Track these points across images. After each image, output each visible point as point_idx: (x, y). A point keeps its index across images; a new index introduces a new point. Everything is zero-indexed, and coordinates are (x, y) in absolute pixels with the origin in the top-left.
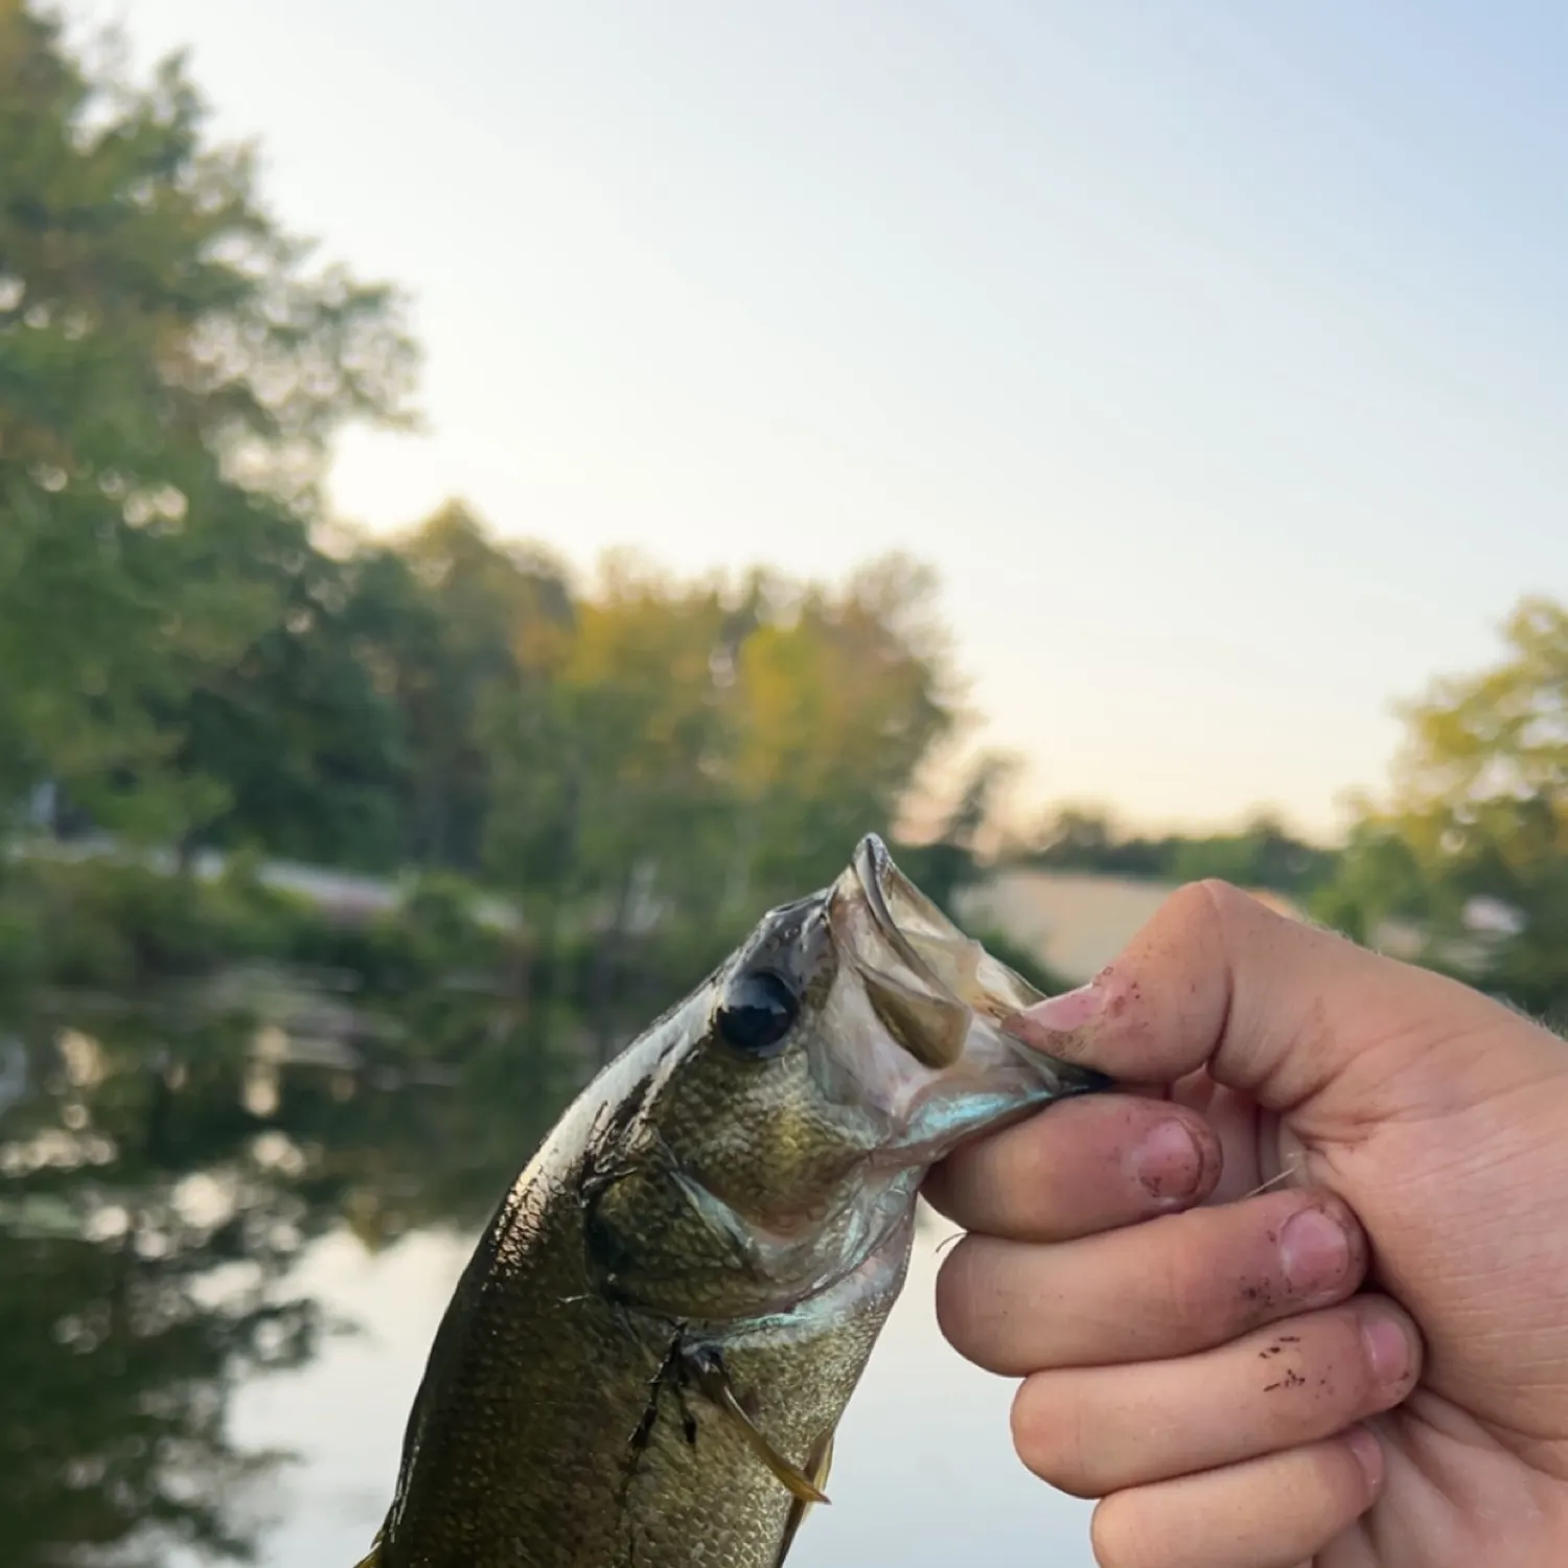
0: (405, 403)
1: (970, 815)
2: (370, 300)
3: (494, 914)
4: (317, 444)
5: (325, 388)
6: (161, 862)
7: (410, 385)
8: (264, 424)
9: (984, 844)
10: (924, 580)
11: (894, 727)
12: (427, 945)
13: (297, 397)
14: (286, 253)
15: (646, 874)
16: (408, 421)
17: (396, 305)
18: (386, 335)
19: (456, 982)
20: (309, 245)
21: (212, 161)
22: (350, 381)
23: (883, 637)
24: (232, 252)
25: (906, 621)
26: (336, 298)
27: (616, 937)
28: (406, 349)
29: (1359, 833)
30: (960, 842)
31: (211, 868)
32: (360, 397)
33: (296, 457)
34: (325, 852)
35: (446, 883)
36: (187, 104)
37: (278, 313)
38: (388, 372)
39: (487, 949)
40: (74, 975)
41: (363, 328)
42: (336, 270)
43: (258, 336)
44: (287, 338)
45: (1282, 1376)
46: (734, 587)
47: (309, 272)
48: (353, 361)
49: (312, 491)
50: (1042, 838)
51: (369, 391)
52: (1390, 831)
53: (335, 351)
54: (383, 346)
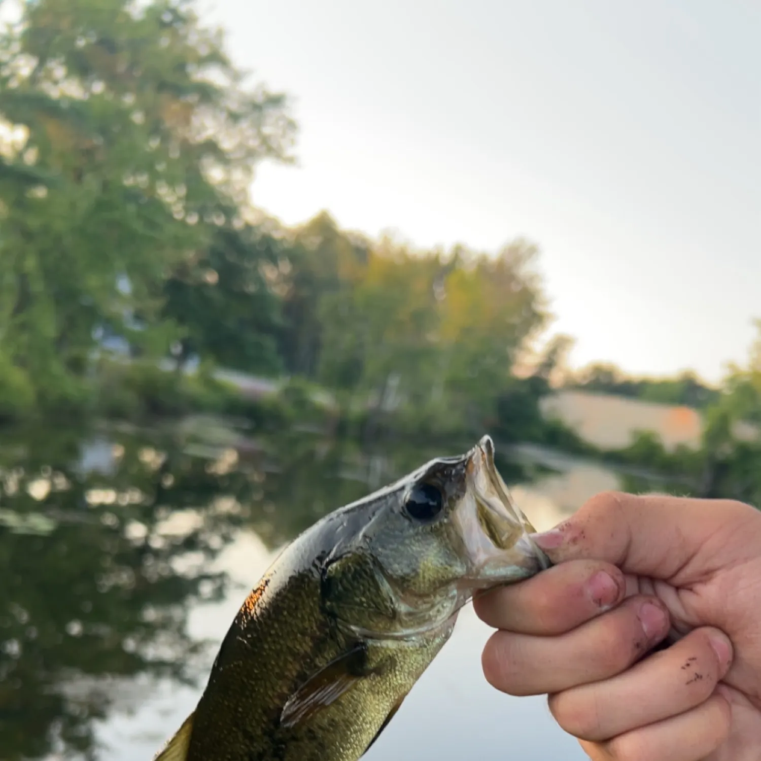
0: (289, 152)
1: (549, 363)
2: (276, 101)
3: (322, 398)
4: (248, 170)
5: (253, 143)
6: (167, 366)
7: (293, 142)
8: (223, 159)
9: (556, 378)
10: (533, 251)
11: (515, 320)
13: (241, 146)
14: (237, 76)
15: (394, 382)
16: (291, 161)
17: (288, 103)
18: (283, 117)
19: (301, 428)
20: (248, 73)
21: (205, 31)
22: (265, 140)
23: (512, 278)
25: (525, 270)
26: (260, 99)
27: (377, 412)
28: (292, 125)
29: (732, 380)
30: (543, 376)
31: (191, 369)
32: (270, 148)
33: (237, 175)
34: (243, 364)
35: (300, 382)
37: (233, 106)
38: (283, 136)
39: (319, 414)
41: (272, 114)
42: (261, 85)
43: (223, 117)
44: (235, 117)
45: (693, 677)
46: (447, 253)
47: (248, 87)
48: (267, 130)
49: (244, 191)
50: (585, 377)
51: (274, 146)
52: (746, 379)
53: (258, 125)
54: (281, 123)
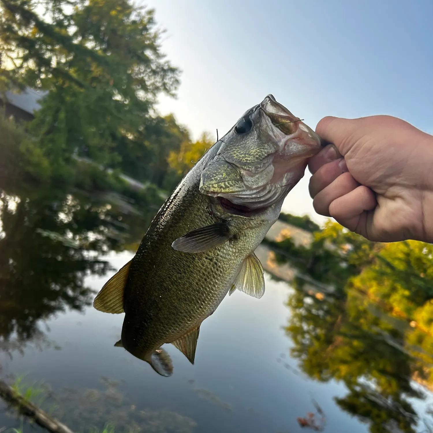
0: (173, 92)
2: (173, 70)
3: (163, 195)
4: (154, 95)
5: (159, 84)
6: (101, 168)
7: (176, 88)
8: (145, 88)
12: (149, 198)
13: (153, 84)
14: (159, 56)
16: (173, 95)
17: (177, 72)
18: (174, 77)
20: (164, 56)
21: (150, 34)
22: (164, 84)
24: (148, 53)
26: (166, 68)
28: (177, 81)
31: (110, 172)
32: (165, 88)
33: (150, 96)
34: (135, 176)
36: (151, 21)
37: (153, 67)
38: (172, 85)
40: (79, 186)
41: (170, 75)
42: (168, 62)
43: (149, 70)
44: (155, 73)
47: (162, 61)
48: (166, 81)
51: (167, 88)
53: (163, 78)
54: (172, 79)
